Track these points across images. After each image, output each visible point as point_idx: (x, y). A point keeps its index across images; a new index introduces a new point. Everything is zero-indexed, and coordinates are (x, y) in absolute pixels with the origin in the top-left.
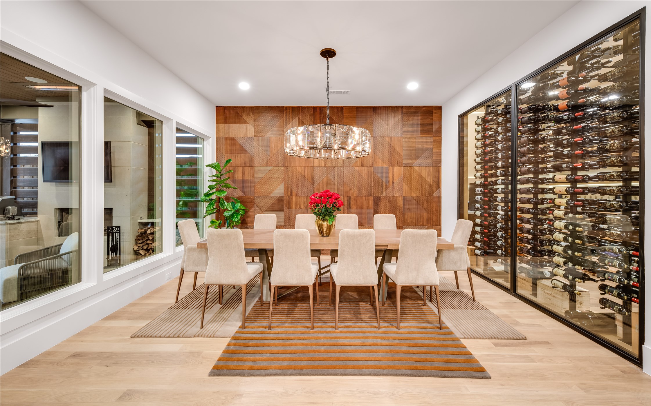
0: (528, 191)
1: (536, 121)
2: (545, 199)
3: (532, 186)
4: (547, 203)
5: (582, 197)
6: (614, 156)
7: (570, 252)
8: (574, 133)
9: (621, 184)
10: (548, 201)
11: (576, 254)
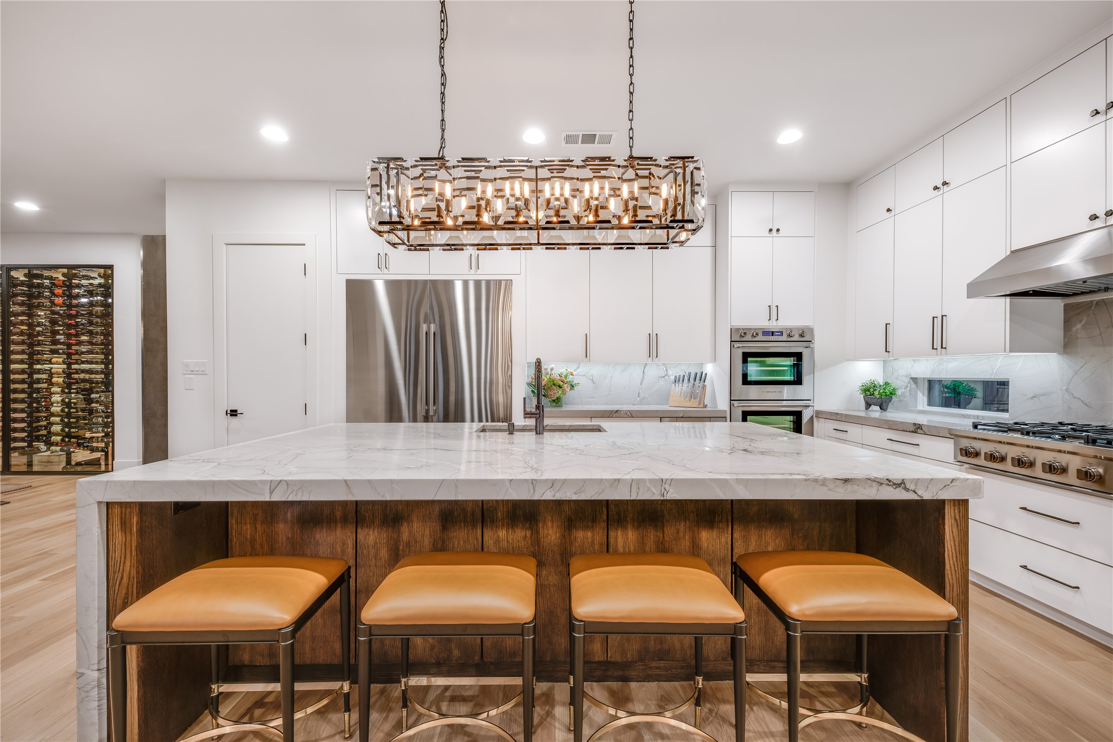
0: (23, 372)
1: (31, 307)
2: (41, 379)
3: (26, 366)
4: (43, 383)
5: (76, 376)
6: (99, 348)
7: (66, 420)
8: (69, 326)
9: (103, 366)
10: (44, 381)
11: (71, 420)
